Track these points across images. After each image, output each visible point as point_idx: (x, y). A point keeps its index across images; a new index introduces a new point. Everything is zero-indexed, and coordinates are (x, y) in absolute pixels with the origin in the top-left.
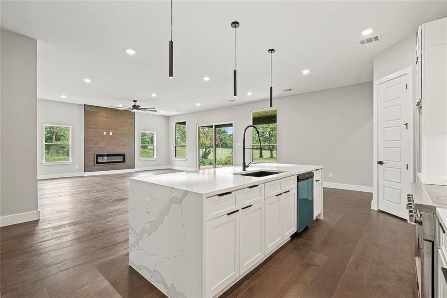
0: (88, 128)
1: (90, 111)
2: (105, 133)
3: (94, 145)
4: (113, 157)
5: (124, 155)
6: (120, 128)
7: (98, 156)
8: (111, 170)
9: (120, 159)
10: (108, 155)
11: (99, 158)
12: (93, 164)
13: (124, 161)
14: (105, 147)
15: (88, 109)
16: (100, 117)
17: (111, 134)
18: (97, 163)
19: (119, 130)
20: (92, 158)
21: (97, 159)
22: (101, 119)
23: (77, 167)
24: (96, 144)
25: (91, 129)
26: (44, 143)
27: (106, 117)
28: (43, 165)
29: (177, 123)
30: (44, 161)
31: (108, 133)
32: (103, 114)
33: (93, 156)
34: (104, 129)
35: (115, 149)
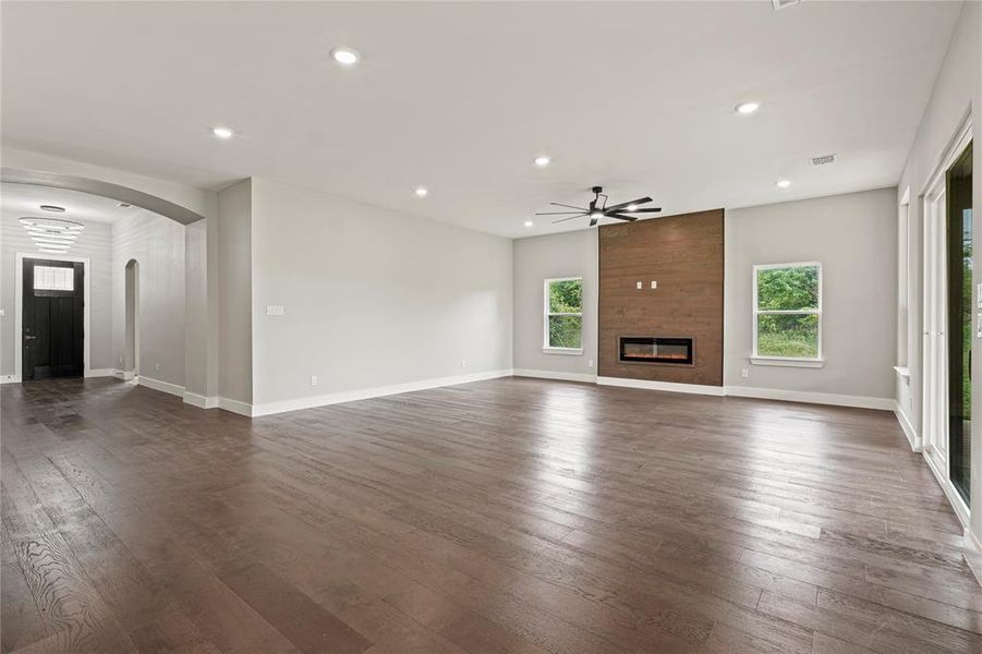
2: (639, 285)
3: (617, 316)
5: (688, 343)
7: (624, 341)
11: (626, 345)
13: (689, 361)
14: (640, 320)
15: (605, 233)
16: (630, 246)
17: (654, 285)
18: (623, 358)
19: (674, 272)
20: (612, 346)
21: (622, 348)
22: (633, 250)
24: (621, 312)
25: (612, 280)
27: (643, 246)
31: (647, 285)
33: (613, 342)
34: (638, 276)
35: (665, 327)
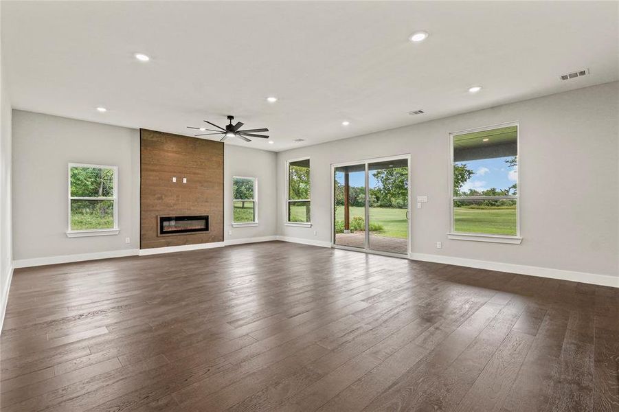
0: (147, 170)
1: (149, 140)
2: (174, 180)
3: (156, 201)
4: (190, 222)
5: (206, 219)
6: (200, 172)
7: (163, 220)
8: (185, 244)
9: (199, 225)
10: (178, 219)
11: (164, 223)
12: (155, 234)
13: (206, 229)
14: (175, 204)
15: (145, 136)
16: (167, 151)
17: (185, 181)
18: (162, 232)
19: (198, 174)
20: (153, 224)
21: (162, 225)
22: (169, 154)
23: (128, 240)
24: (160, 198)
25: (151, 173)
26: (70, 198)
27: (175, 152)
28: (67, 237)
29: (292, 164)
30: (69, 231)
31: (180, 180)
32: (170, 146)
33: (154, 221)
34: (174, 173)
35: (192, 208)
